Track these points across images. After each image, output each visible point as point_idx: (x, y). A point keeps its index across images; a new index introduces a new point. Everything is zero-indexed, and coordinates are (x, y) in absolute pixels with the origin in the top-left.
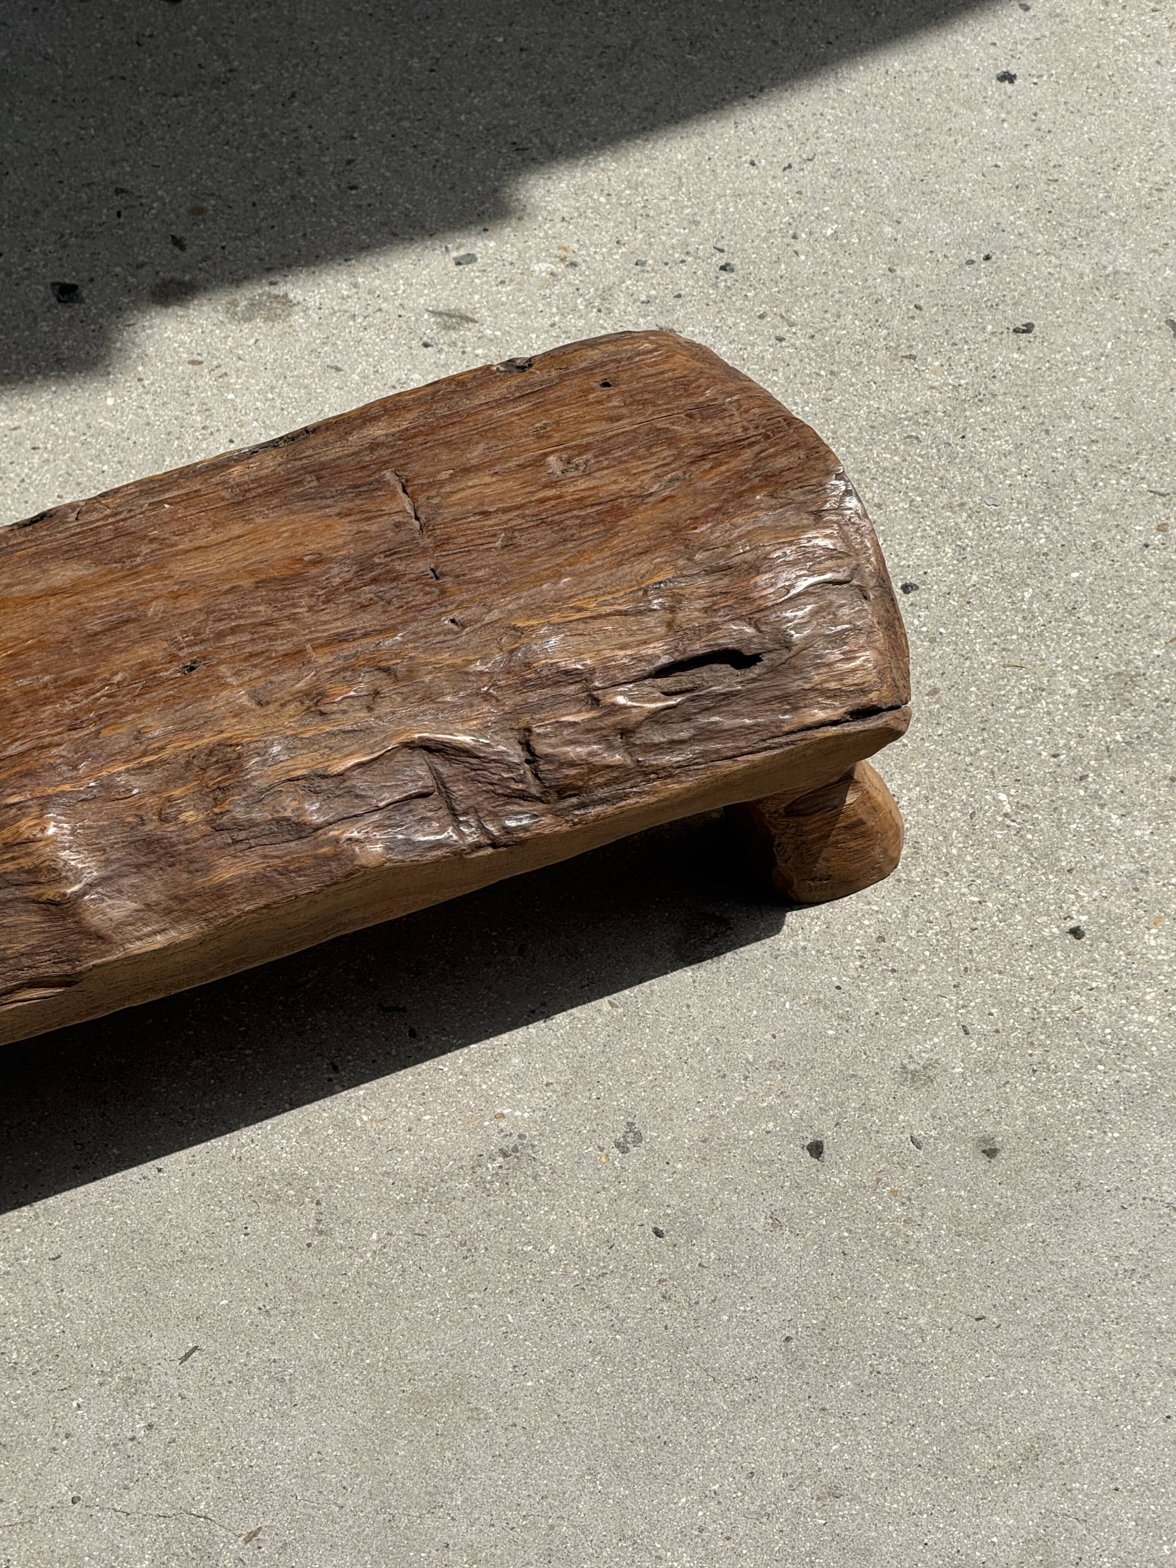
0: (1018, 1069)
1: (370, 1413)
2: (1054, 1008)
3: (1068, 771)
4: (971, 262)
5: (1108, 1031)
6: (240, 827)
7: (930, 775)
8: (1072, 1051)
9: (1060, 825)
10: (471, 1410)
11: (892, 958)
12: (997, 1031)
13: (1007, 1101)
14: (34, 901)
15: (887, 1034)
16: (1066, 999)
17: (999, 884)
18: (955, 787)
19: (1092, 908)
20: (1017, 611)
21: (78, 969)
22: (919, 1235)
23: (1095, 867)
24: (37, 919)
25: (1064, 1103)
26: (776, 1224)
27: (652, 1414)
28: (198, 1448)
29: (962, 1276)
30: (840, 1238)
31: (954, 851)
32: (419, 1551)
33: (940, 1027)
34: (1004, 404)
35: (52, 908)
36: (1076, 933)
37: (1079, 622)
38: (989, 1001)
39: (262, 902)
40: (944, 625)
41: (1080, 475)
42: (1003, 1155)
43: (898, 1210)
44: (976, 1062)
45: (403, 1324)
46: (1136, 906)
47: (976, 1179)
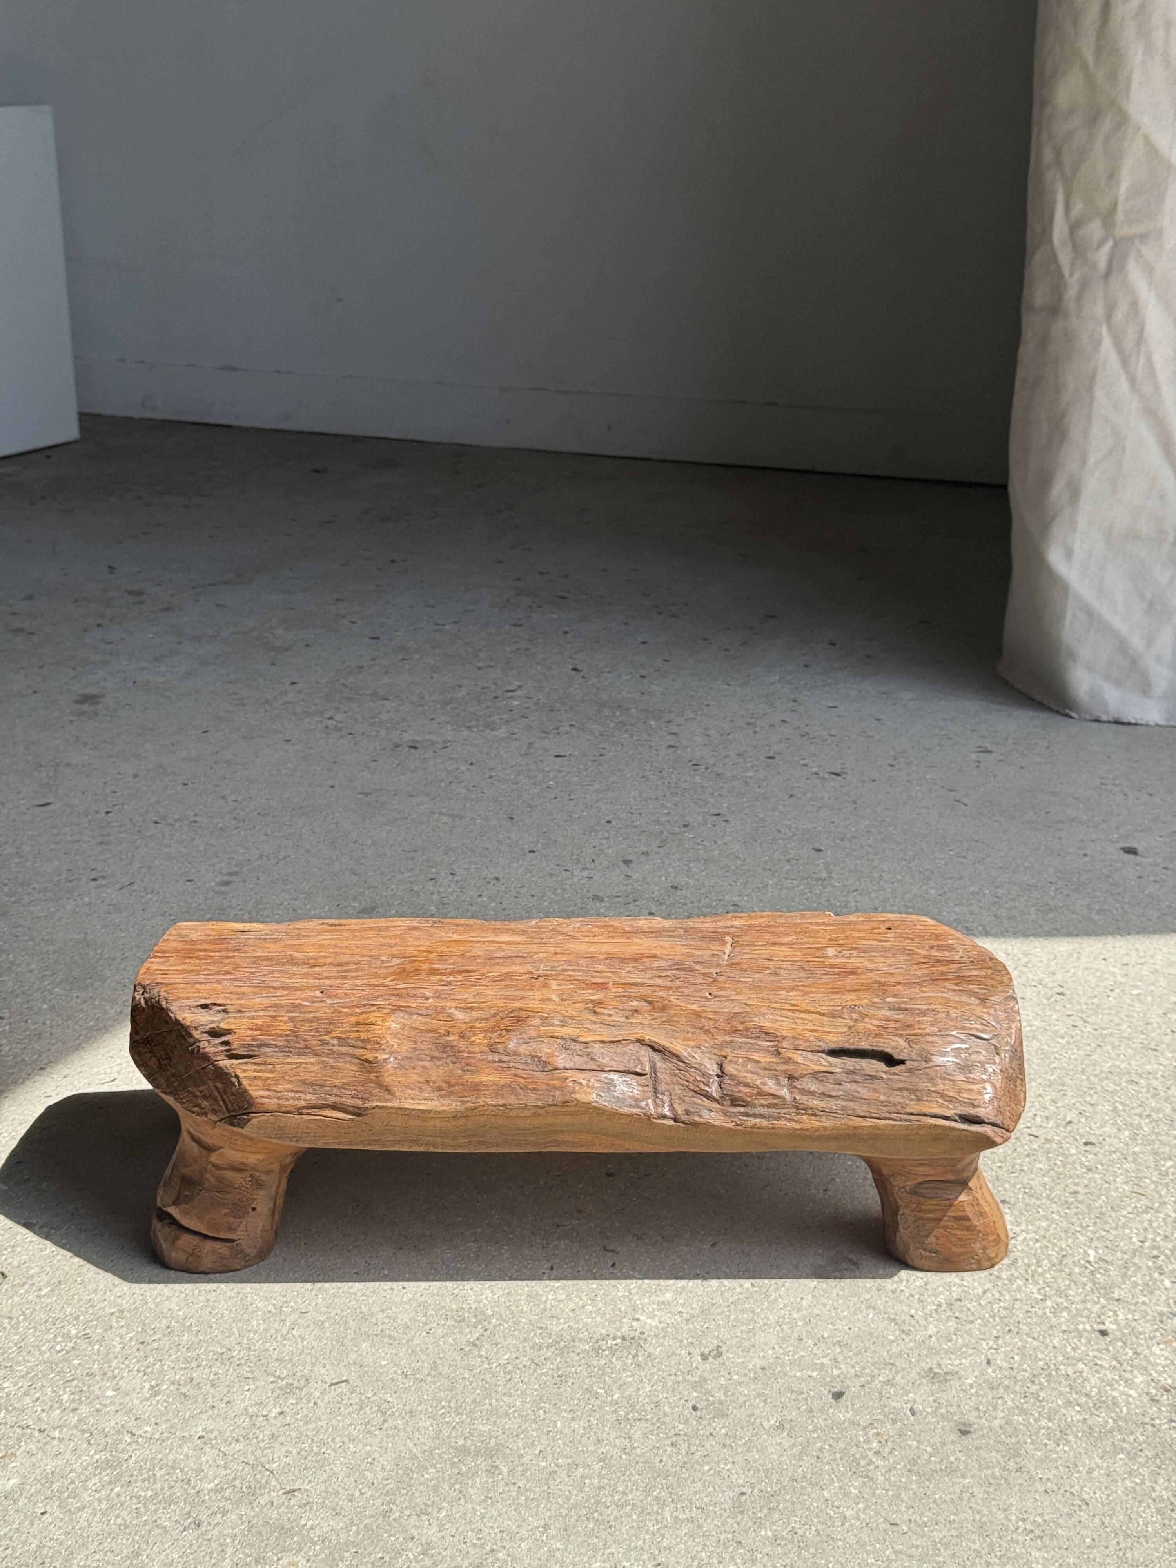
0: (1015, 1393)
1: (425, 1448)
2: (1062, 1367)
3: (1146, 1251)
5: (1095, 1390)
6: (507, 1053)
8: (1061, 1393)
9: (1125, 1276)
10: (492, 1467)
11: (961, 1311)
12: (1012, 1368)
13: (995, 1408)
14: (358, 1058)
15: (930, 1349)
16: (1073, 1365)
17: (1060, 1293)
18: (1061, 1239)
19: (1123, 1323)
20: (1156, 1169)
21: (366, 1105)
22: (880, 1463)
23: (1137, 1303)
24: (354, 1068)
25: (1037, 1420)
26: (781, 1427)
27: (614, 1507)
28: (300, 1433)
29: (897, 1496)
30: (821, 1449)
31: (1040, 1270)
32: (391, 1535)
33: (970, 1356)
35: (366, 1064)
36: (1103, 1333)
38: (1016, 1351)
39: (501, 1102)
40: (1102, 1165)
42: (973, 1436)
43: (875, 1445)
44: (985, 1381)
45: (487, 1406)
46: (1157, 1330)
47: (944, 1444)
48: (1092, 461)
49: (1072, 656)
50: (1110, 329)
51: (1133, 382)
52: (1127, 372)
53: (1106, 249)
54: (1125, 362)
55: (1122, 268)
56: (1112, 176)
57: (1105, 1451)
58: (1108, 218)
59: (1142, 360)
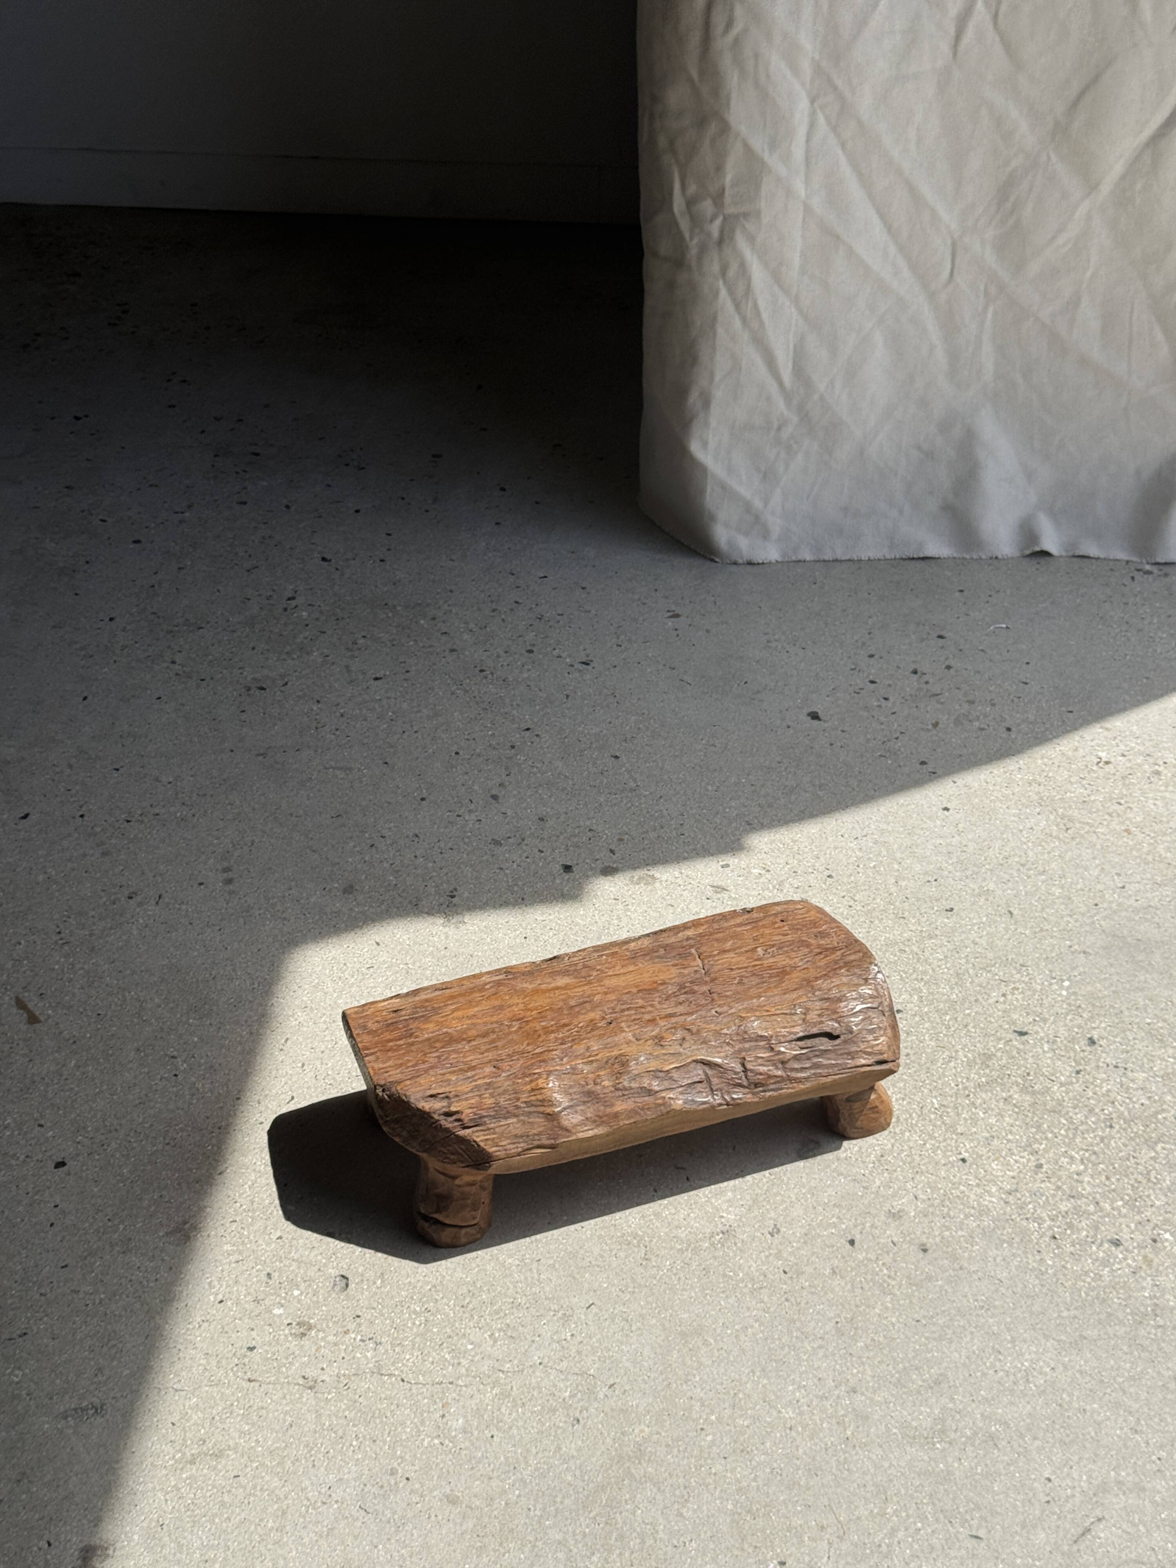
0: (938, 1216)
1: (662, 1338)
2: (953, 1191)
3: (962, 1092)
4: (929, 881)
5: (975, 1203)
6: (625, 1089)
7: (905, 1089)
8: (960, 1210)
9: (958, 1115)
10: (704, 1341)
11: (887, 1164)
12: (929, 1199)
13: (933, 1230)
14: (542, 1113)
15: (883, 1196)
16: (958, 1188)
17: (932, 1137)
18: (915, 1095)
19: (970, 1150)
20: (943, 1024)
21: (557, 1142)
22: (893, 1283)
23: (972, 1133)
24: (543, 1120)
25: (956, 1232)
26: (834, 1272)
27: (779, 1349)
28: (591, 1346)
29: (911, 1302)
30: (861, 1281)
31: (914, 1122)
33: (905, 1195)
34: (941, 940)
35: (549, 1116)
36: (964, 1160)
37: (968, 1031)
38: (926, 1186)
39: (632, 1121)
40: (914, 1028)
41: (971, 971)
42: (930, 1251)
43: (885, 1271)
44: (920, 1212)
45: (678, 1301)
46: (989, 1151)
47: (918, 1261)
48: (717, 378)
49: (713, 518)
50: (725, 282)
51: (744, 320)
52: (739, 314)
53: (718, 222)
54: (737, 306)
55: (732, 239)
56: (719, 168)
57: (997, 1244)
58: (718, 198)
59: (750, 304)
